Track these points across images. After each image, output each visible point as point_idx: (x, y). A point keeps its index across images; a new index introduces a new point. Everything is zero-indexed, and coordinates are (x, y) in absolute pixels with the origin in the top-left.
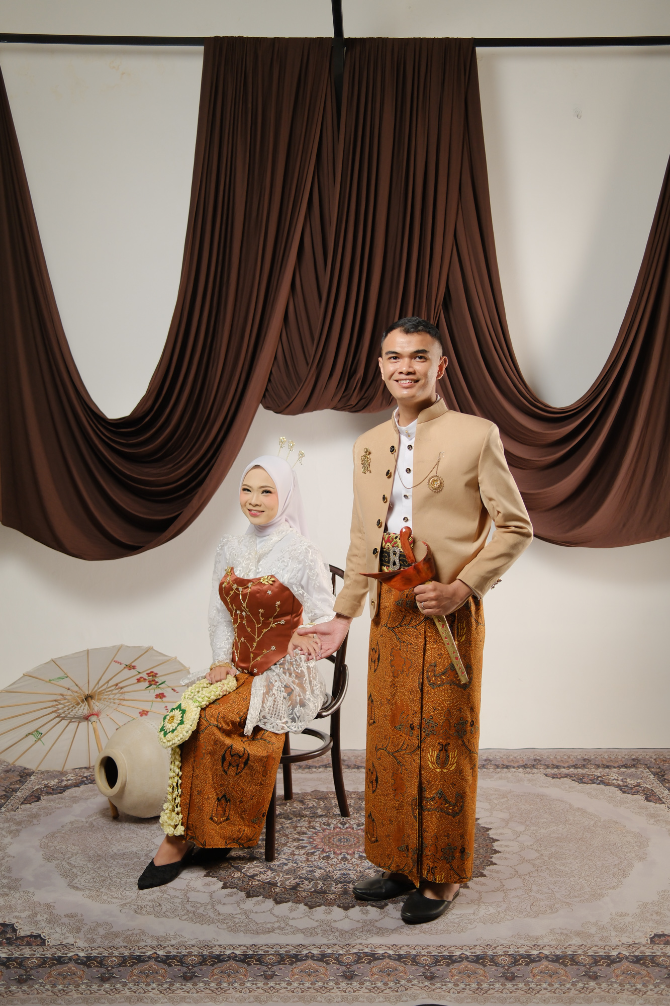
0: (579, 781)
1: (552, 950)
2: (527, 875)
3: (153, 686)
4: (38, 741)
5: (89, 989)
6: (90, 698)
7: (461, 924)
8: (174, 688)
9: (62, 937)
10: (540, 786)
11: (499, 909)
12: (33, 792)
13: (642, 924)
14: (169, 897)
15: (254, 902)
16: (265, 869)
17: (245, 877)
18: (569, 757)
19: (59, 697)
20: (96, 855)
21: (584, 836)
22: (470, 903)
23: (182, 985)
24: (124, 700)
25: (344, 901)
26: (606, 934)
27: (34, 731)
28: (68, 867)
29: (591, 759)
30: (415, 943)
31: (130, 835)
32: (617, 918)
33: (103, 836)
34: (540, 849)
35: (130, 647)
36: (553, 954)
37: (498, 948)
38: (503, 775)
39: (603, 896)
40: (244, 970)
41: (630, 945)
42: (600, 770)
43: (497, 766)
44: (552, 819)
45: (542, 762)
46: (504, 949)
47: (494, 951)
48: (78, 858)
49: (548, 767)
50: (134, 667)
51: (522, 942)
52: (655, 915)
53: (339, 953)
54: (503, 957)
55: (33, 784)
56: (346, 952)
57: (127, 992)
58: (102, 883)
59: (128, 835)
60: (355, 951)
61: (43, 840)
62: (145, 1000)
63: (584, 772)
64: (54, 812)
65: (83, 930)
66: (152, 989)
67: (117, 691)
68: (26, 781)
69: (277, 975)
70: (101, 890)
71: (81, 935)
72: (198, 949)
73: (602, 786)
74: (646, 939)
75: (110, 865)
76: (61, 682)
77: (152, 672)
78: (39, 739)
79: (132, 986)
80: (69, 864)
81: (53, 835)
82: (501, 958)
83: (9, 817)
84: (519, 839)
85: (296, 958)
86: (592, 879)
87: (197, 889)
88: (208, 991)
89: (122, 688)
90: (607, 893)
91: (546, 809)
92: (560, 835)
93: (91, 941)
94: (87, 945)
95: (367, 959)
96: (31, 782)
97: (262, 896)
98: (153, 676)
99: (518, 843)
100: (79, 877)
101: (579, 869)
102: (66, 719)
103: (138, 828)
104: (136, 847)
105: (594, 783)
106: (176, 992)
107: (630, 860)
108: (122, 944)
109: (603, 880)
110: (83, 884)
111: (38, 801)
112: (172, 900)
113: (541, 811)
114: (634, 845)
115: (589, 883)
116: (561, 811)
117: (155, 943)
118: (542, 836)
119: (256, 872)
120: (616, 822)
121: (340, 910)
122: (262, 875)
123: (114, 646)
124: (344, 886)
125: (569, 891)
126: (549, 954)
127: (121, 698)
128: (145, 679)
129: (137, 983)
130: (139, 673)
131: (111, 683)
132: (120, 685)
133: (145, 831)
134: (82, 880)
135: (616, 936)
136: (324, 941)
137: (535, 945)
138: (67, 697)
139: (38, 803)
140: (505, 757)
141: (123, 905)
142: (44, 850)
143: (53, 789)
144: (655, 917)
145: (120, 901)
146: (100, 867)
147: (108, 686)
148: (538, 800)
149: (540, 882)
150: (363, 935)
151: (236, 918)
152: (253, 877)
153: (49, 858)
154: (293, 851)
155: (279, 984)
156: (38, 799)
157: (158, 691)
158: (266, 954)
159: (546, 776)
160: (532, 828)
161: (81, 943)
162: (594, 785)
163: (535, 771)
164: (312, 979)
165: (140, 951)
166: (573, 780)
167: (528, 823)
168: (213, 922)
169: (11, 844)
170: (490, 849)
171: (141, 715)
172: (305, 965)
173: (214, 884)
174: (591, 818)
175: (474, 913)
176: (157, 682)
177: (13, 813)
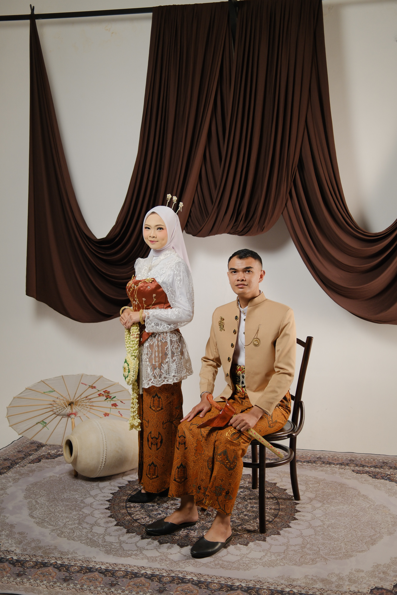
0: (374, 477)
1: (300, 589)
2: (307, 536)
3: (109, 399)
4: (44, 427)
5: (8, 580)
6: (72, 404)
7: (249, 565)
8: (122, 401)
9: (10, 546)
10: (345, 478)
11: (278, 558)
12: (39, 457)
13: (370, 579)
14: (81, 528)
15: (129, 536)
16: (146, 516)
17: (131, 520)
18: (374, 460)
19: (52, 403)
20: (54, 497)
21: (358, 514)
22: (261, 551)
23: (61, 584)
24: (93, 406)
25: (184, 541)
26: (341, 583)
27: (41, 421)
28: (34, 504)
29: (388, 463)
30: (213, 574)
31: (79, 488)
32: (355, 572)
33: (63, 487)
34: (324, 520)
35: (88, 375)
36: (299, 592)
37: (265, 584)
38: (325, 468)
39: (351, 556)
40: (101, 579)
41: (355, 593)
42: (392, 470)
43: (324, 463)
44: (342, 501)
45: (355, 462)
46: (268, 586)
47: (262, 585)
48: (43, 499)
49: (357, 465)
50: (95, 387)
51: (283, 582)
52: (382, 574)
53: (163, 575)
54: (265, 591)
55: (43, 451)
56: (167, 575)
57: (27, 585)
58: (48, 515)
59: (77, 487)
60: (173, 575)
61: (29, 486)
62: (35, 591)
63: (380, 471)
64: (44, 470)
65: (24, 542)
66: (42, 585)
67: (87, 401)
68: (39, 450)
69: (119, 584)
70: (45, 520)
71: (21, 546)
72: (81, 562)
73: (387, 482)
74: (368, 589)
75: (58, 504)
76: (52, 394)
77: (107, 391)
78: (45, 426)
79: (32, 581)
80: (36, 501)
81: (36, 484)
82: (264, 591)
83: (18, 470)
84: (314, 512)
85: (136, 575)
86: (350, 544)
87: (100, 525)
88: (74, 590)
89: (90, 399)
90: (355, 555)
91: (341, 494)
92: (342, 512)
93: (25, 550)
94: (21, 553)
95: (178, 581)
96: (41, 451)
97: (135, 533)
98: (107, 393)
99: (312, 515)
100: (37, 510)
101: (344, 536)
102: (59, 416)
103: (85, 483)
104: (79, 495)
105: (383, 479)
106: (56, 588)
107: (382, 534)
108: (41, 554)
109: (357, 546)
110: (38, 514)
111: (38, 462)
112: (82, 530)
113: (338, 494)
114: (390, 523)
115: (346, 546)
116: (351, 496)
117: (59, 556)
118: (330, 511)
119: (140, 518)
120: (384, 507)
121: (178, 547)
122: (142, 520)
123: (78, 374)
124: (188, 531)
125: (331, 550)
126: (297, 592)
127: (91, 405)
128: (103, 395)
129: (35, 580)
130: (99, 391)
131: (83, 396)
132: (89, 397)
133: (89, 485)
134: (38, 512)
135: (348, 585)
136: (158, 566)
137: (290, 584)
138: (57, 403)
139: (38, 463)
140: (331, 457)
141: (53, 530)
142: (27, 492)
143: (51, 456)
144: (382, 575)
145: (52, 527)
146: (52, 506)
147: (81, 398)
148: (339, 487)
149: (314, 542)
150: (183, 565)
151: (113, 545)
152: (136, 520)
153: (26, 498)
154: (169, 506)
155: (117, 591)
156: (40, 461)
157: (113, 402)
158: (120, 570)
159: (353, 471)
160: (326, 506)
161: (18, 551)
162: (383, 480)
163: (347, 467)
164: (138, 590)
165: (48, 559)
166: (369, 476)
167: (325, 502)
168: (99, 546)
169: (11, 486)
170: (292, 517)
171: (105, 416)
172: (138, 580)
173: (111, 522)
174: (369, 503)
175: (261, 559)
176: (111, 397)
177: (22, 468)
